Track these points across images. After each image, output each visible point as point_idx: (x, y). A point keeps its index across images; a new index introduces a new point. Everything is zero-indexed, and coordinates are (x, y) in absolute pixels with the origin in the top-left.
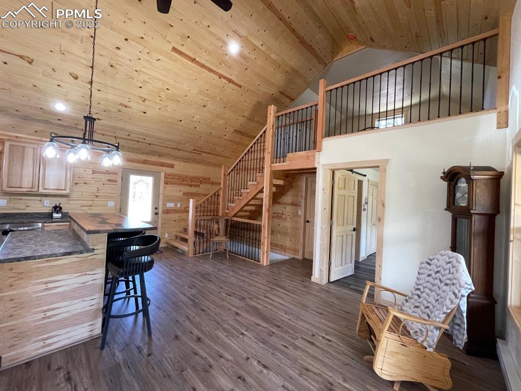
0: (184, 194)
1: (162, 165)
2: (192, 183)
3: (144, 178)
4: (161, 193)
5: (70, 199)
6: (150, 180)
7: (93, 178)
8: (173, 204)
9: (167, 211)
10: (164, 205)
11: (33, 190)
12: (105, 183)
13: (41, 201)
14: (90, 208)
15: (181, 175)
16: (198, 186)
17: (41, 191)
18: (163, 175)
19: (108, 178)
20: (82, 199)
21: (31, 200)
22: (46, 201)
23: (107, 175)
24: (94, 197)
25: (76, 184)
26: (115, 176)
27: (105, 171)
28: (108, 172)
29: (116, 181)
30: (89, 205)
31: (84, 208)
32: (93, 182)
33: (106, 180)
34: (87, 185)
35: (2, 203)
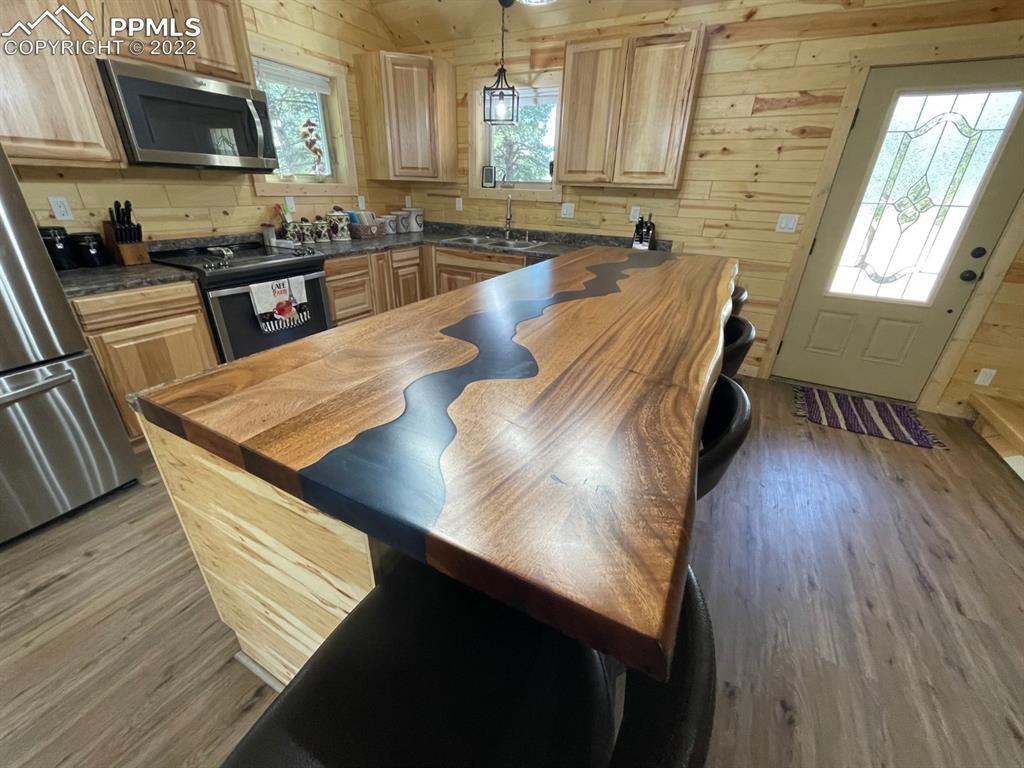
5: (683, 202)
7: (751, 129)
11: (605, 177)
12: (786, 144)
13: (625, 207)
14: (724, 231)
17: (618, 178)
19: (800, 125)
20: (709, 204)
21: (610, 204)
22: (634, 208)
23: (803, 110)
24: (742, 196)
25: (701, 156)
26: (832, 109)
27: (797, 95)
28: (807, 99)
29: (825, 133)
30: (723, 223)
31: (708, 232)
32: (748, 144)
33: (793, 132)
34: (730, 157)
35: (568, 210)
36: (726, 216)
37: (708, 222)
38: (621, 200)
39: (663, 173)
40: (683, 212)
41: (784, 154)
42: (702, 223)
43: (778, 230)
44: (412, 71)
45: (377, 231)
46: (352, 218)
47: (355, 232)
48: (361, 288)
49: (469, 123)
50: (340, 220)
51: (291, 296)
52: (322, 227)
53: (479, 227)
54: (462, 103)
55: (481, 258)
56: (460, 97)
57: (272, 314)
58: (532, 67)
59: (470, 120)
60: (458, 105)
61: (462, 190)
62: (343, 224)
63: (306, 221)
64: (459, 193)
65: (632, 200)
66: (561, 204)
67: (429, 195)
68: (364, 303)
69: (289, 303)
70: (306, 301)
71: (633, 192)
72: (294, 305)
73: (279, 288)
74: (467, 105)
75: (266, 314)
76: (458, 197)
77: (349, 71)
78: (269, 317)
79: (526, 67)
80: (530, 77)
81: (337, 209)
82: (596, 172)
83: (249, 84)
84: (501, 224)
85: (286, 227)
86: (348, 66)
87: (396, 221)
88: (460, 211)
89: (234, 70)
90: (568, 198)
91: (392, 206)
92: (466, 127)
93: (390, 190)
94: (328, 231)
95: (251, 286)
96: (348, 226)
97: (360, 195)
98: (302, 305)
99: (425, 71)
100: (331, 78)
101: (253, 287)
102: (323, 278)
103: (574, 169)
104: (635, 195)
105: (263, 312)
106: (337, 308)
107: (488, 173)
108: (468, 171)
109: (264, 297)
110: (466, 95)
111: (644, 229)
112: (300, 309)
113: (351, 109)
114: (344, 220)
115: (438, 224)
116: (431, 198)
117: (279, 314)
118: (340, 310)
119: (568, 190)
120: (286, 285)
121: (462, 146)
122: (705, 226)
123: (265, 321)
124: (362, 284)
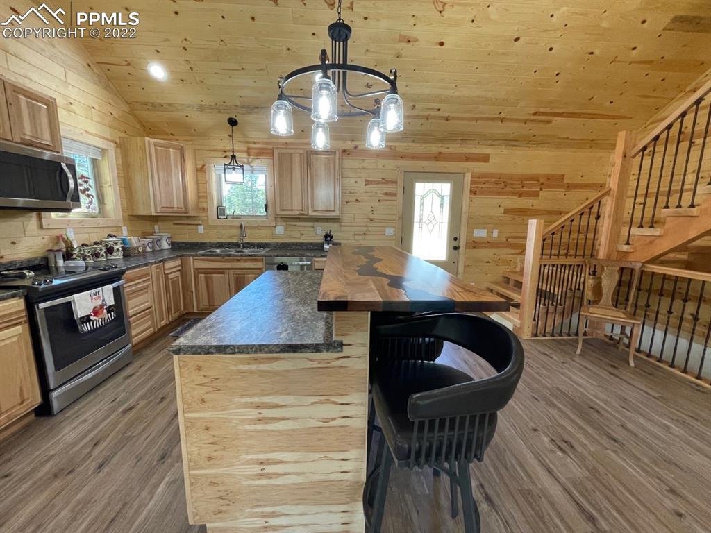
0: (507, 211)
1: (468, 158)
2: (525, 189)
3: (437, 186)
4: (464, 210)
5: (342, 224)
6: (445, 188)
7: (366, 192)
8: (485, 231)
9: (474, 244)
10: (470, 232)
11: (303, 212)
12: (381, 198)
13: (313, 227)
14: (364, 236)
15: (501, 174)
16: (537, 194)
17: (311, 213)
18: (468, 177)
19: (385, 191)
20: (354, 224)
21: (305, 226)
22: (318, 228)
23: (384, 186)
24: (369, 220)
25: (347, 203)
26: (394, 186)
27: (381, 180)
28: (385, 181)
29: (395, 195)
30: (363, 233)
31: (356, 237)
32: (366, 198)
33: (383, 194)
34: (359, 204)
35: (280, 230)
36: (364, 229)
37: (356, 233)
38: (311, 224)
39: (334, 211)
40: (343, 229)
41: (382, 203)
42: (353, 233)
43: (387, 234)
44: (169, 151)
45: (143, 250)
46: (124, 242)
47: (127, 252)
48: (145, 291)
49: (206, 181)
50: (116, 244)
51: (104, 300)
52: (101, 250)
53: (218, 243)
54: (201, 170)
55: (233, 261)
56: (199, 167)
57: (89, 316)
58: (249, 155)
59: (207, 179)
60: (197, 170)
61: (203, 221)
62: (119, 246)
63: (87, 245)
64: (200, 222)
65: (316, 224)
66: (275, 227)
67: (174, 224)
68: (148, 302)
69: (102, 306)
70: (113, 303)
71: (317, 220)
72: (105, 307)
73: (95, 295)
74: (204, 171)
75: (83, 317)
76: (200, 225)
77: (117, 147)
78: (87, 319)
79: (245, 155)
80: (248, 161)
81: (111, 236)
82: (298, 210)
83: (58, 152)
84: (234, 240)
85: (72, 250)
86: (115, 143)
87: (153, 242)
88: (201, 233)
89: (48, 143)
90: (279, 223)
91: (145, 233)
92: (206, 183)
93: (144, 221)
94: (105, 252)
95: (74, 295)
96: (122, 248)
97: (124, 225)
98: (110, 307)
99: (178, 152)
100: (102, 149)
101: (76, 296)
102: (122, 285)
103: (285, 208)
104: (317, 221)
105: (82, 316)
106: (130, 307)
107: (221, 210)
108: (207, 209)
109: (83, 304)
110: (203, 166)
111: (328, 238)
112: (109, 310)
113: (118, 169)
114: (119, 244)
115: (183, 243)
116: (175, 226)
117: (95, 315)
118: (131, 309)
119: (278, 219)
120: (101, 293)
121: (203, 195)
122: (355, 235)
123: (83, 323)
124: (146, 288)
